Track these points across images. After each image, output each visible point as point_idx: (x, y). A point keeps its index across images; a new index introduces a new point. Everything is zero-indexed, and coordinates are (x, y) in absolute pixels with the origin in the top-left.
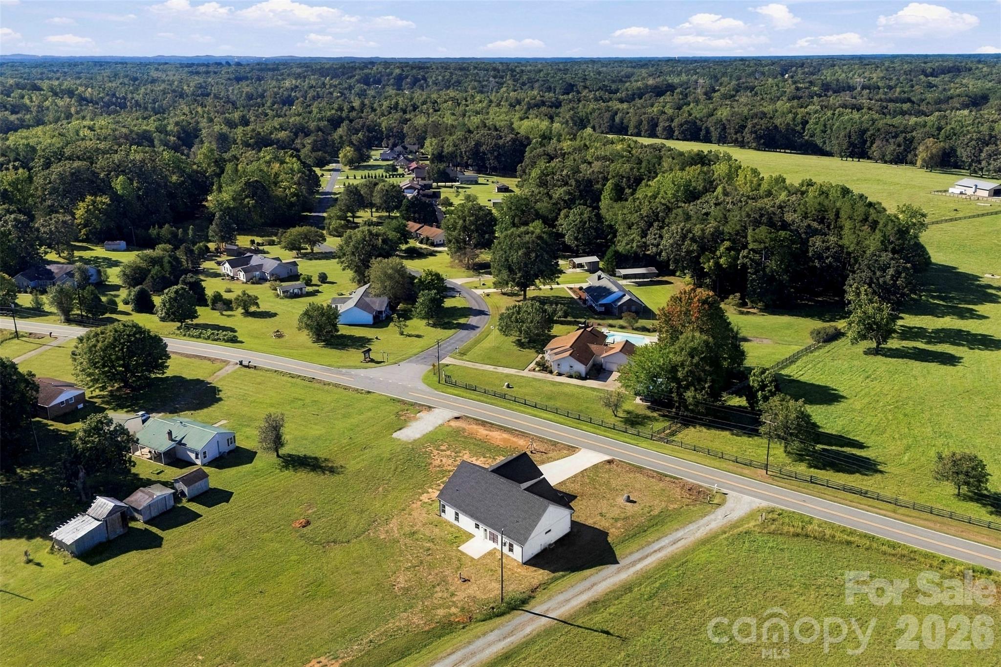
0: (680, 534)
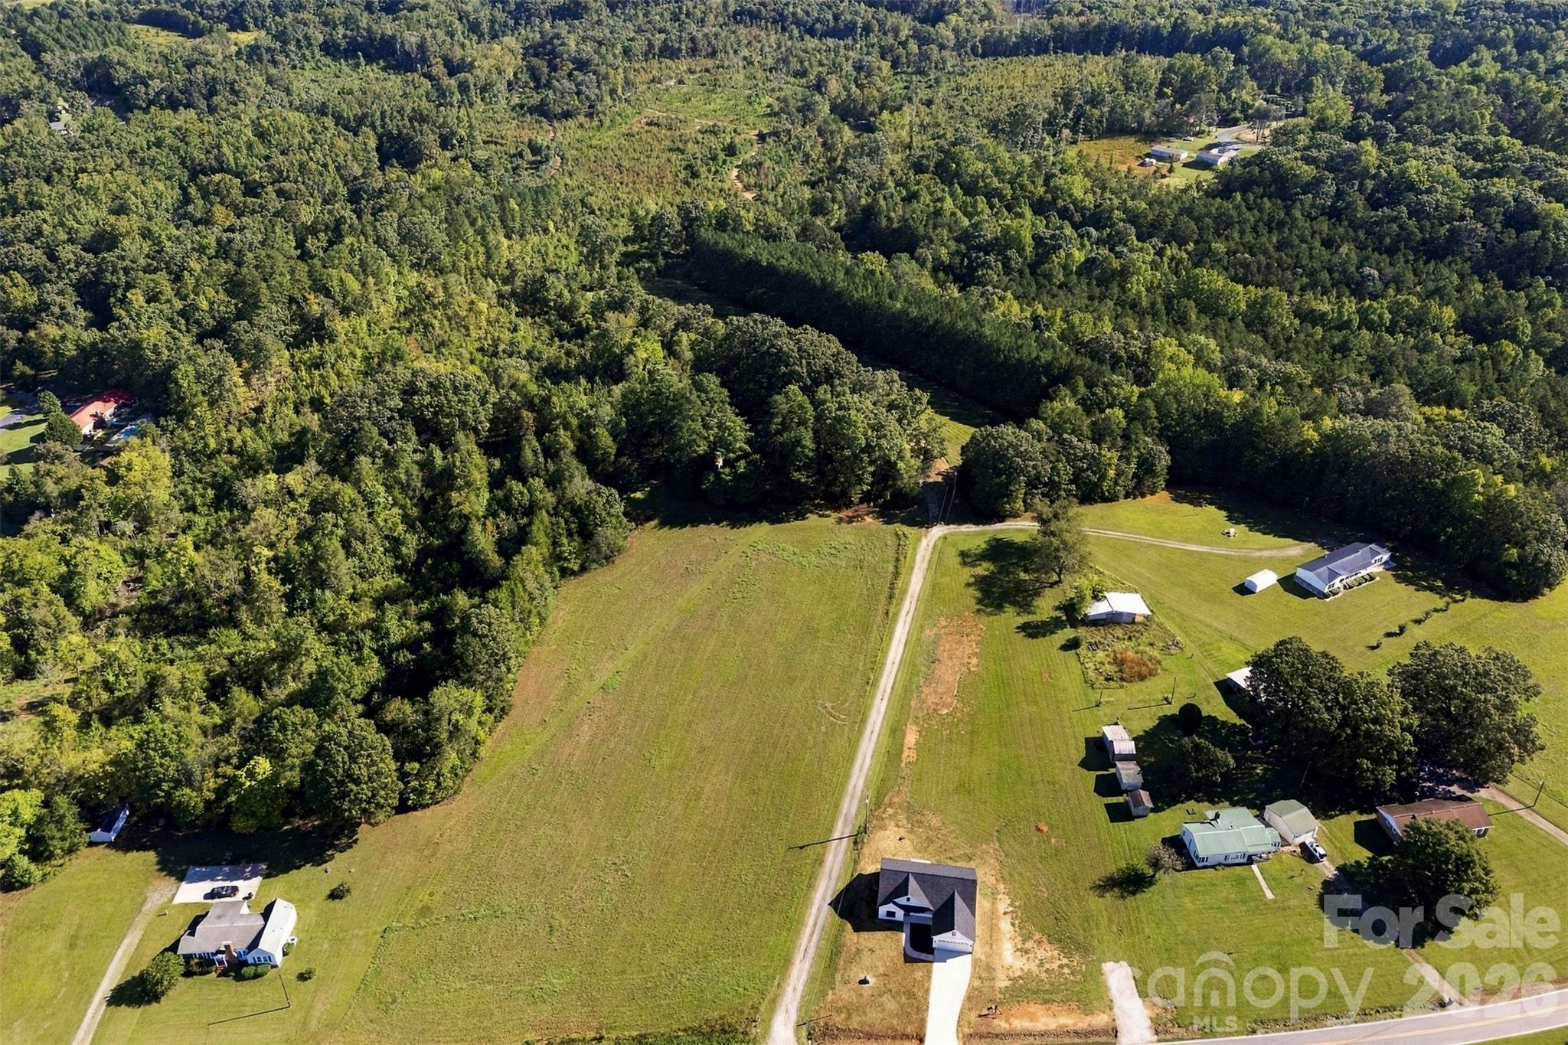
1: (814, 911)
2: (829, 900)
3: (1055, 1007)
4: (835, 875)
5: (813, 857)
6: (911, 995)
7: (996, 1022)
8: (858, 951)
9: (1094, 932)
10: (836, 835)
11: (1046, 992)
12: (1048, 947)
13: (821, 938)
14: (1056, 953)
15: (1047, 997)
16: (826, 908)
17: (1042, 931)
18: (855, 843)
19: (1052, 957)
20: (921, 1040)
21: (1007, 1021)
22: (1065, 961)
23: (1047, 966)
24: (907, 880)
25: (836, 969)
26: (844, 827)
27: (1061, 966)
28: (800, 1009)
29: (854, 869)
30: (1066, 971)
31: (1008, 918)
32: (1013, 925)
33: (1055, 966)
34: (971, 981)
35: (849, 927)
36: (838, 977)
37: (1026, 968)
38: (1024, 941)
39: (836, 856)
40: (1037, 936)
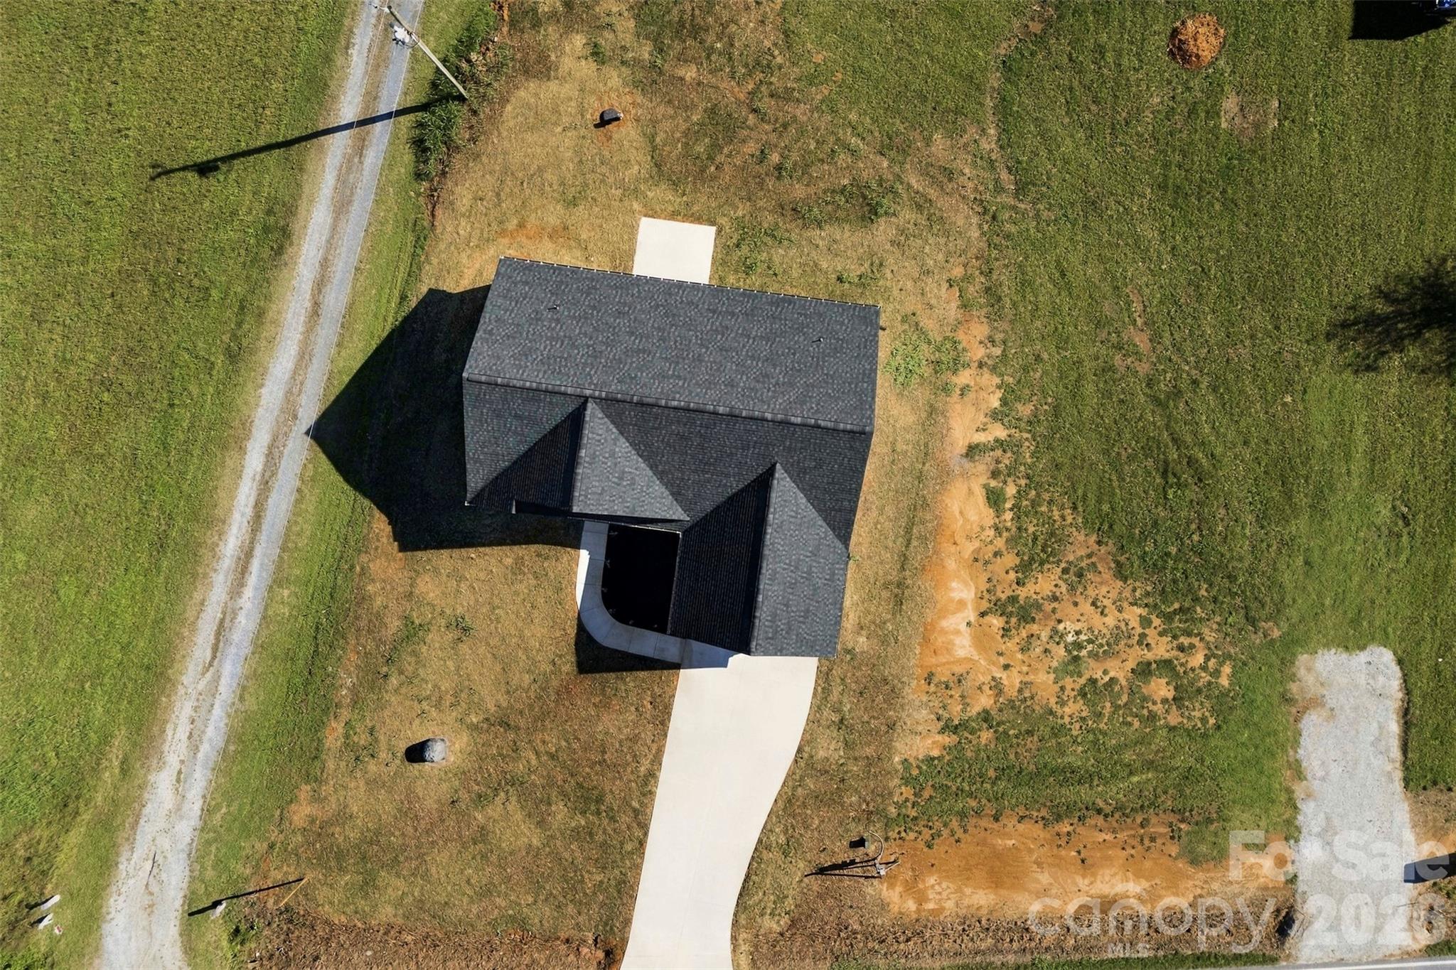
0: (231, 670)
1: (254, 461)
2: (309, 412)
3: (1094, 834)
4: (335, 300)
5: (251, 212)
6: (589, 799)
7: (871, 889)
8: (412, 632)
9: (1300, 526)
10: (348, 110)
11: (1069, 775)
12: (1106, 587)
13: (279, 580)
14: (1133, 615)
15: (1069, 794)
16: (299, 449)
17: (1103, 526)
18: (420, 146)
19: (1119, 634)
20: (612, 955)
21: (911, 887)
22: (1162, 649)
23: (1094, 670)
24: (575, 422)
25: (328, 708)
26: (378, 64)
27: (1144, 671)
28: (198, 857)
29: (413, 275)
30: (1161, 688)
31: (979, 476)
32: (994, 499)
33: (1119, 670)
34: (807, 741)
35: (381, 526)
36: (333, 735)
37: (1011, 681)
38: (1025, 568)
39: (341, 207)
40: (1080, 545)
